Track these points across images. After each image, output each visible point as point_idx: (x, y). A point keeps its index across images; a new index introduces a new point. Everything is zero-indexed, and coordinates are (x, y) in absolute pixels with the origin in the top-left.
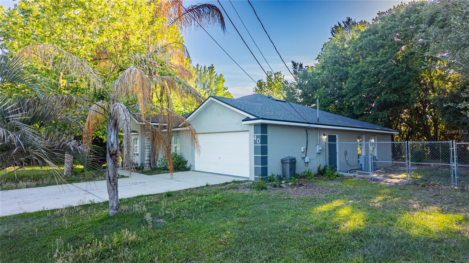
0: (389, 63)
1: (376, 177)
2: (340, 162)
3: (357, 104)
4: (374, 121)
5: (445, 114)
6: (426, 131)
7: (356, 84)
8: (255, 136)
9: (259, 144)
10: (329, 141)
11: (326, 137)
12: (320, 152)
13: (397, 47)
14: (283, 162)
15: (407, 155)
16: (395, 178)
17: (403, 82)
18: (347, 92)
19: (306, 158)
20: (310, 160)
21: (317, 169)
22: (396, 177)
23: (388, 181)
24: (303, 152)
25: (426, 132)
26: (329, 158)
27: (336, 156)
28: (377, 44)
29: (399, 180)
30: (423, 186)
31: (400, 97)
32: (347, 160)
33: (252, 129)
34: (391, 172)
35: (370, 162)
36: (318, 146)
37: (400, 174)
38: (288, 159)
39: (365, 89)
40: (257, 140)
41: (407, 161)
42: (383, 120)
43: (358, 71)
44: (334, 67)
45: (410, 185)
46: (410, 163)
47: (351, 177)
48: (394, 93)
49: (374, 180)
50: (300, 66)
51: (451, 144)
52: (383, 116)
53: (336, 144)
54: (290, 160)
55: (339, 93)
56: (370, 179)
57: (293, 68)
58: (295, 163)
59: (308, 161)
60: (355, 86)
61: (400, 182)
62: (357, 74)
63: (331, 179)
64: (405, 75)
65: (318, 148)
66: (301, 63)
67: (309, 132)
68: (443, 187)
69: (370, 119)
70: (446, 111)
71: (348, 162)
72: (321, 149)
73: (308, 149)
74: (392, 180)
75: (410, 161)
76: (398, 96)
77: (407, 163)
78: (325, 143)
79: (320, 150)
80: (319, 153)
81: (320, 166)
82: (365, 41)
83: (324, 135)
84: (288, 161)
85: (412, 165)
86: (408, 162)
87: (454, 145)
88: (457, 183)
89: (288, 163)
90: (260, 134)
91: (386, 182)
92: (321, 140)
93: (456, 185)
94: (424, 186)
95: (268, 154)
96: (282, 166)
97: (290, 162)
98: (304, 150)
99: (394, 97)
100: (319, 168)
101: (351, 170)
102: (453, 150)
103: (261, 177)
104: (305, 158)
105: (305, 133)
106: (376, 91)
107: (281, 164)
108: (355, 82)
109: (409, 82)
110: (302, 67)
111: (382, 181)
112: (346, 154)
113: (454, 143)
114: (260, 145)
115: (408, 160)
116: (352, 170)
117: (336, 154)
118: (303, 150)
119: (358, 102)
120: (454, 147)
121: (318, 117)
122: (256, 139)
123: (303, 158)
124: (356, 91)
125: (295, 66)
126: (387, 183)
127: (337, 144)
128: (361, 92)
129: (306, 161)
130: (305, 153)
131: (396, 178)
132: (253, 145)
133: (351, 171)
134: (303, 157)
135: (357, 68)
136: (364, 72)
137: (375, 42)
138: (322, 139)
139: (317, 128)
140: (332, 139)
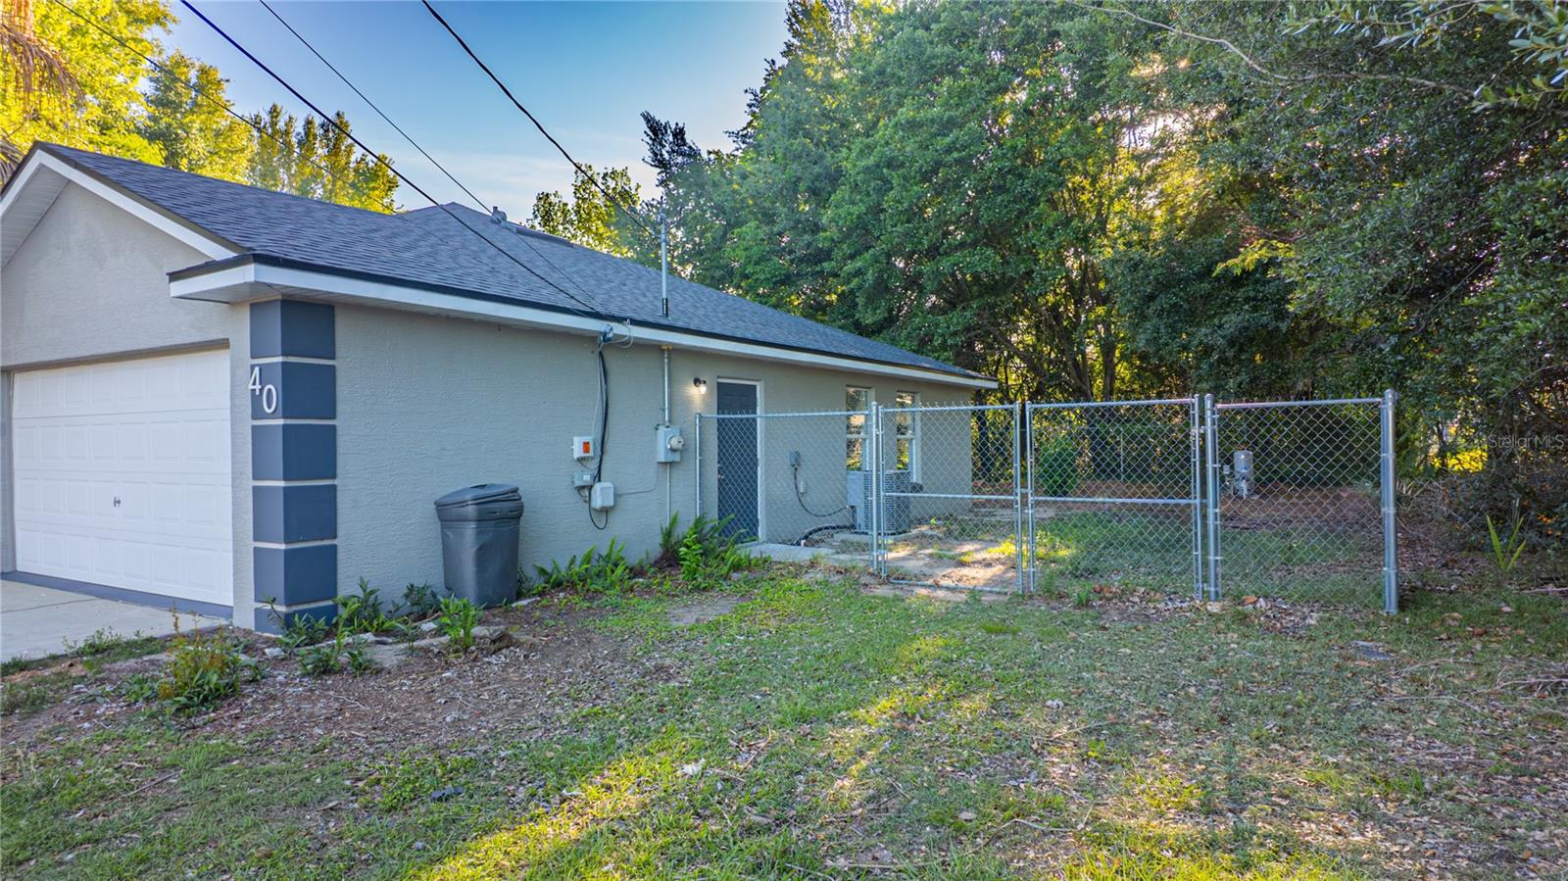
0: (970, 129)
1: (901, 564)
2: (768, 502)
3: (867, 285)
4: (923, 345)
5: (1144, 318)
6: (1080, 383)
7: (863, 209)
8: (253, 367)
9: (273, 416)
10: (721, 409)
11: (703, 389)
12: (677, 457)
13: (999, 74)
14: (446, 513)
15: (1022, 467)
16: (974, 563)
17: (1015, 202)
18: (833, 240)
19: (598, 486)
20: (617, 496)
21: (660, 539)
22: (979, 556)
23: (944, 582)
24: (581, 460)
25: (1080, 388)
26: (720, 484)
27: (756, 473)
28: (935, 57)
29: (989, 573)
30: (1081, 601)
31: (1006, 262)
32: (802, 490)
33: (239, 329)
34: (966, 534)
35: (874, 498)
36: (662, 429)
37: (994, 542)
38: (468, 497)
39: (892, 226)
40: (261, 390)
41: (1019, 490)
42: (949, 342)
43: (871, 161)
44: (792, 145)
45: (1031, 597)
46: (1030, 498)
47: (798, 570)
48: (987, 246)
49: (887, 581)
50: (675, 135)
51: (1196, 412)
52: (948, 328)
53: (754, 420)
54: (480, 502)
55: (809, 245)
56: (872, 575)
57: (647, 139)
58: (516, 514)
59: (611, 503)
60: (859, 217)
61: (993, 581)
62: (867, 170)
63: (697, 589)
64: (1020, 176)
65: (665, 441)
66: (681, 125)
67: (614, 363)
68: (1161, 606)
69: (906, 339)
70: (1148, 308)
71: (806, 500)
72: (674, 443)
73: (609, 445)
74: (965, 571)
75: (1029, 491)
76: (998, 257)
77: (1018, 498)
78: (701, 417)
79: (673, 450)
80: (670, 464)
81: (674, 521)
82: (893, 46)
83: (697, 382)
84: (471, 510)
85: (1037, 503)
86: (1024, 496)
87: (1209, 413)
88: (1216, 586)
89: (467, 520)
90: (280, 359)
91: (937, 586)
92: (675, 402)
93: (1213, 595)
94: (1088, 601)
95: (339, 471)
96: (444, 537)
97: (480, 512)
98: (586, 450)
99: (988, 258)
100: (668, 534)
101: (816, 531)
102: (1203, 437)
103: (282, 609)
104: (590, 488)
105: (592, 365)
106: (927, 234)
107: (435, 527)
108: (861, 201)
109: (1034, 204)
110: (683, 139)
111: (918, 578)
112: (796, 465)
113: (1208, 404)
114: (281, 422)
115: (1024, 486)
116: (820, 529)
117: (756, 465)
118: (578, 452)
119: (870, 276)
120: (1209, 421)
121: (664, 296)
122: (258, 387)
123: (581, 488)
124: (862, 232)
125: (655, 134)
126: (940, 593)
127: (758, 420)
128: (878, 237)
129: (598, 502)
130: (594, 464)
131: (979, 562)
132: (248, 423)
133: (815, 537)
134: (578, 483)
135: (868, 146)
136: (891, 164)
137: (928, 52)
138: (687, 402)
139: (657, 348)
140: (734, 398)
